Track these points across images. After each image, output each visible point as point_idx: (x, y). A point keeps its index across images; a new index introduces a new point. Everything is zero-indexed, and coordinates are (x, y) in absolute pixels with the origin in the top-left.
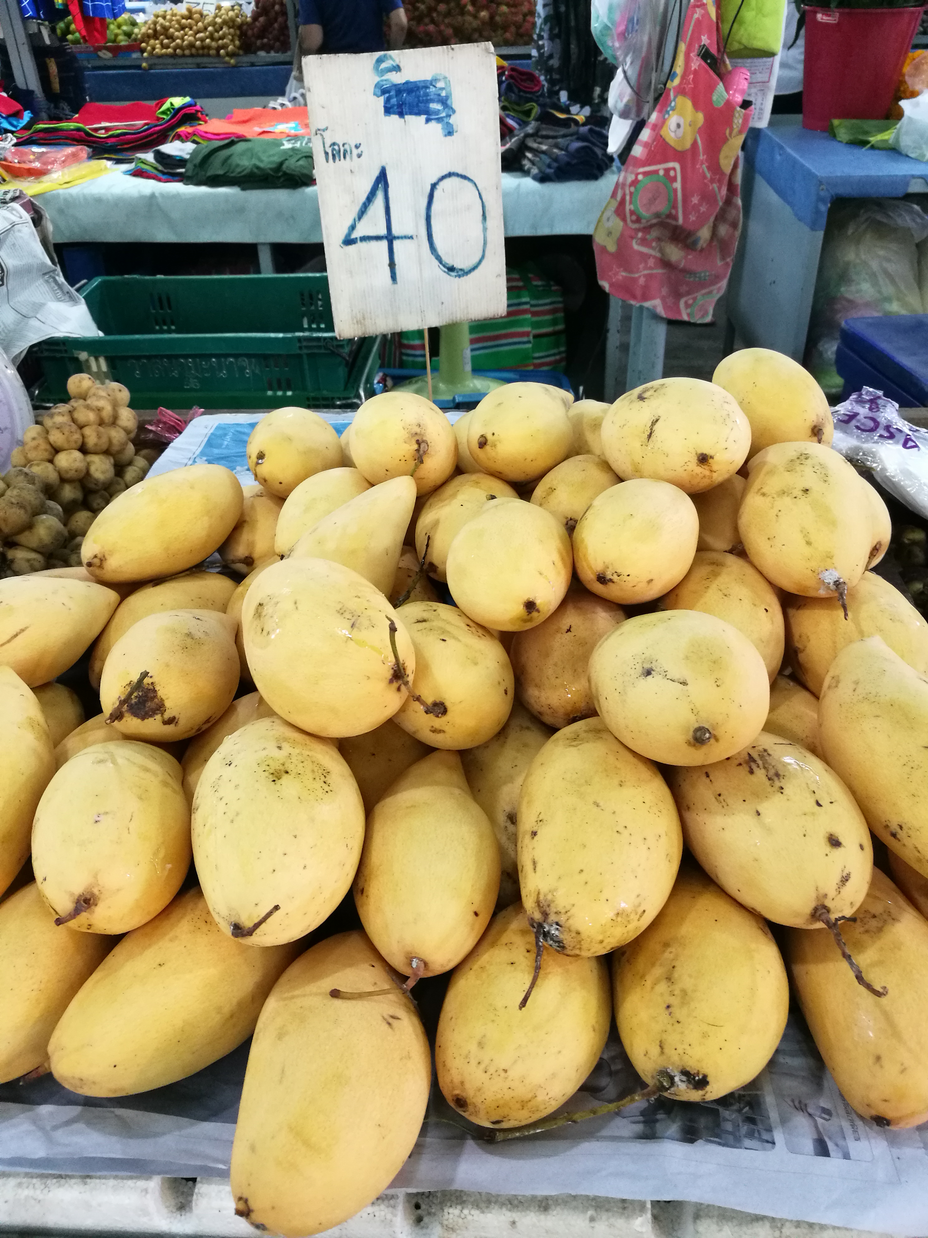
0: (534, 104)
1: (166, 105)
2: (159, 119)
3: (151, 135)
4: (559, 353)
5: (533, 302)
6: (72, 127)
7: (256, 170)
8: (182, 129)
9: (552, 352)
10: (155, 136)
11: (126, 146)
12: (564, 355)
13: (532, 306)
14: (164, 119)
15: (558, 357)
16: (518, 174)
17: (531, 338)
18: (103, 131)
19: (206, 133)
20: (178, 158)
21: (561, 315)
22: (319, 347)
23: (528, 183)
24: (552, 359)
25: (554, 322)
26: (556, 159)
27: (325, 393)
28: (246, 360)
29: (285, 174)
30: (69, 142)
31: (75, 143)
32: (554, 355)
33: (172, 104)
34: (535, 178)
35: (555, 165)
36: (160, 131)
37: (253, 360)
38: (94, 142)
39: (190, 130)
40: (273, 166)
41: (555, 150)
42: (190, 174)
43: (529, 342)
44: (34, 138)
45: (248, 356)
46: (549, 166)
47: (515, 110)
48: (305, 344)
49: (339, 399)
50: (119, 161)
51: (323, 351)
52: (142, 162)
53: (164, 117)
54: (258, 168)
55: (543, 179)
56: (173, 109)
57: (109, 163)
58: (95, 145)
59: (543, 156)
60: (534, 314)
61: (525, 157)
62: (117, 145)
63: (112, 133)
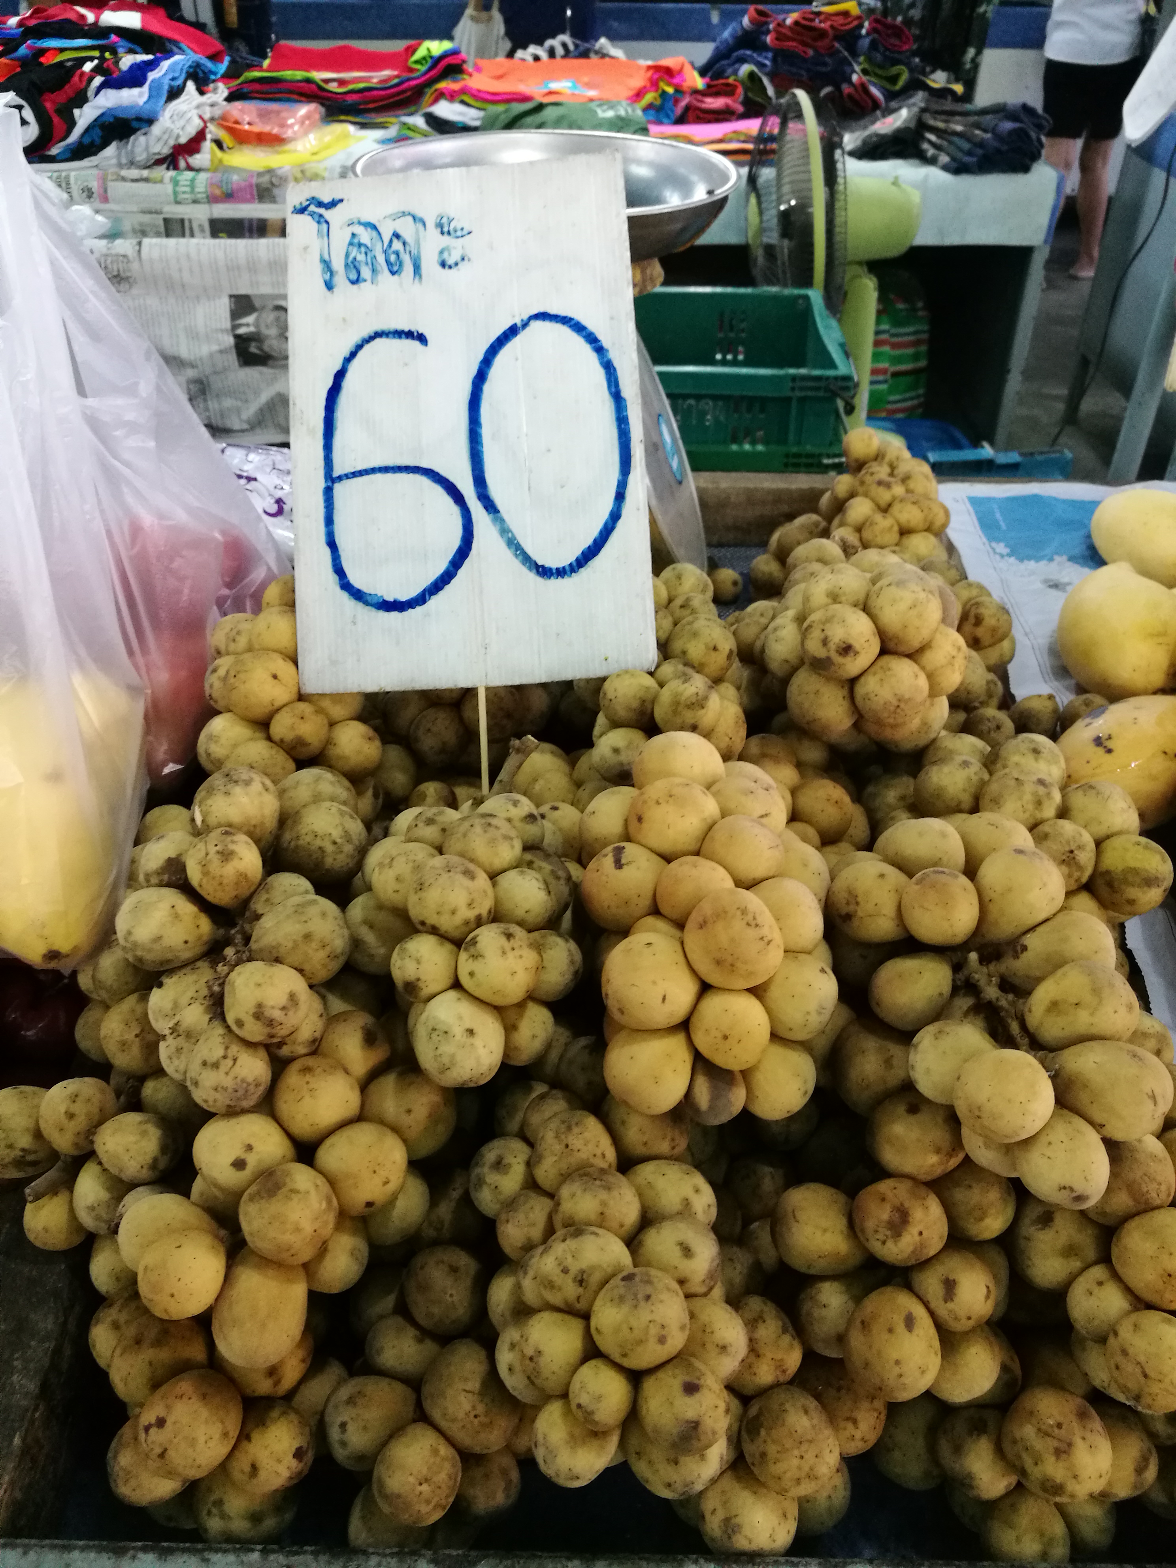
0: (903, 67)
1: (421, 53)
2: (411, 70)
3: (404, 92)
4: (918, 397)
5: (894, 331)
6: (299, 78)
8: (442, 85)
9: (908, 395)
10: (409, 94)
11: (371, 106)
12: (922, 400)
13: (893, 335)
14: (417, 70)
15: (915, 402)
16: (915, 162)
17: (888, 376)
18: (335, 84)
19: (479, 91)
20: (461, 125)
21: (923, 348)
22: (818, 389)
23: (935, 175)
24: (908, 404)
25: (916, 357)
26: (981, 144)
27: (809, 448)
28: (711, 403)
30: (295, 97)
32: (912, 399)
33: (429, 50)
34: (946, 168)
35: (980, 152)
36: (417, 86)
37: (720, 403)
38: (328, 99)
39: (455, 86)
41: (977, 132)
43: (886, 382)
44: (245, 90)
45: (715, 398)
46: (969, 153)
47: (876, 75)
48: (799, 384)
49: (829, 456)
50: (363, 126)
51: (821, 394)
52: (409, 129)
53: (418, 67)
55: (958, 168)
56: (431, 57)
57: (351, 128)
58: (328, 103)
59: (956, 139)
60: (894, 346)
61: (924, 138)
62: (360, 104)
63: (351, 87)
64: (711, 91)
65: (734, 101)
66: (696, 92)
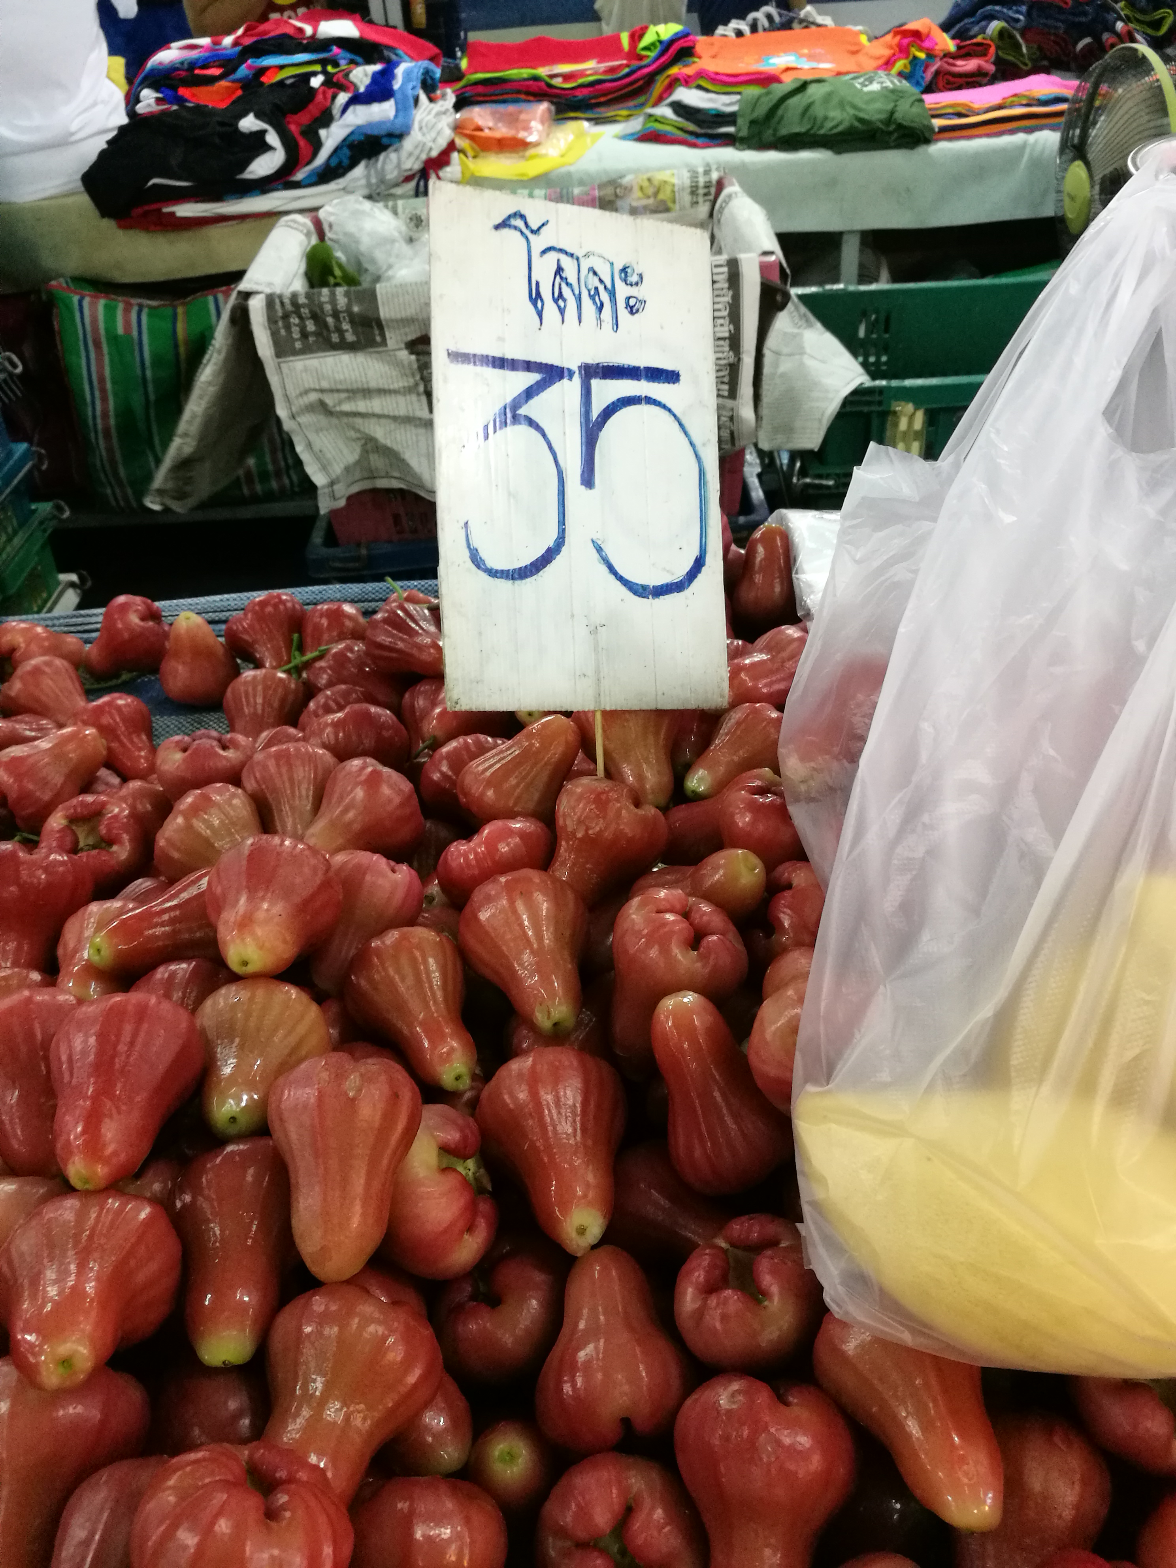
1: (649, 38)
2: (641, 58)
3: (635, 81)
6: (525, 76)
7: (856, 124)
8: (674, 70)
10: (640, 83)
11: (603, 99)
14: (647, 57)
19: (717, 74)
20: (714, 112)
29: (900, 126)
30: (523, 97)
31: (531, 98)
33: (656, 34)
36: (648, 74)
38: (557, 96)
39: (689, 71)
40: (883, 116)
42: (744, 133)
44: (468, 94)
52: (654, 120)
53: (648, 53)
54: (861, 120)
56: (661, 42)
57: (586, 124)
58: (555, 100)
62: (591, 98)
63: (581, 81)
64: (963, 53)
65: (987, 61)
66: (947, 55)
